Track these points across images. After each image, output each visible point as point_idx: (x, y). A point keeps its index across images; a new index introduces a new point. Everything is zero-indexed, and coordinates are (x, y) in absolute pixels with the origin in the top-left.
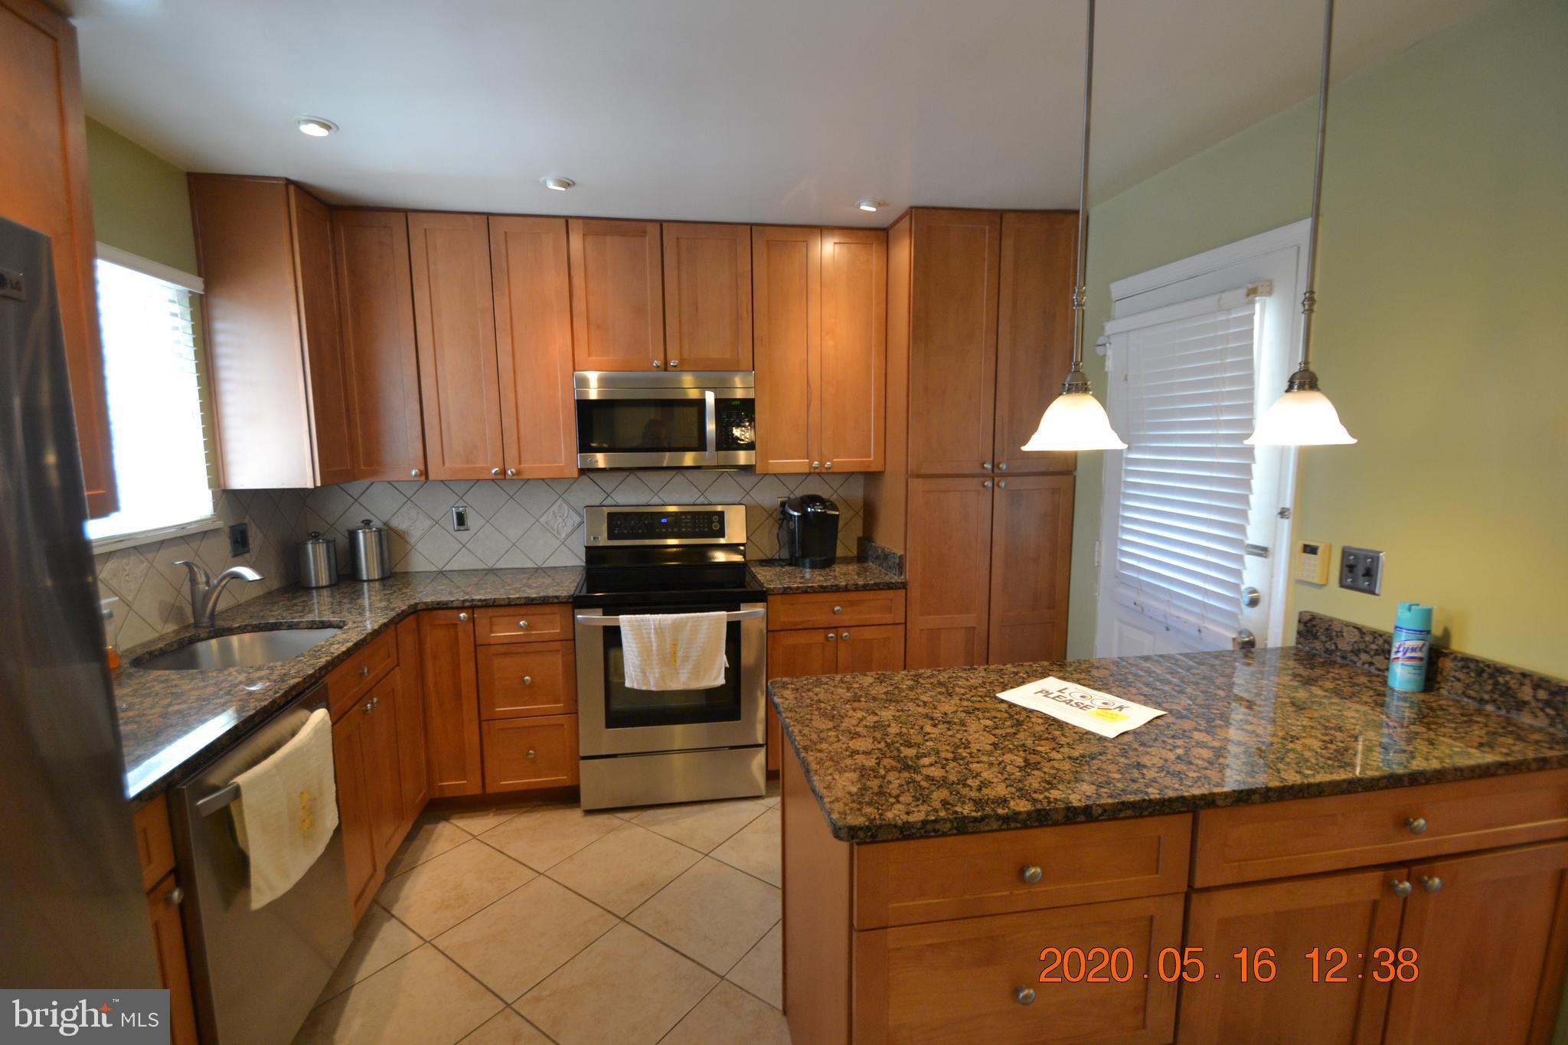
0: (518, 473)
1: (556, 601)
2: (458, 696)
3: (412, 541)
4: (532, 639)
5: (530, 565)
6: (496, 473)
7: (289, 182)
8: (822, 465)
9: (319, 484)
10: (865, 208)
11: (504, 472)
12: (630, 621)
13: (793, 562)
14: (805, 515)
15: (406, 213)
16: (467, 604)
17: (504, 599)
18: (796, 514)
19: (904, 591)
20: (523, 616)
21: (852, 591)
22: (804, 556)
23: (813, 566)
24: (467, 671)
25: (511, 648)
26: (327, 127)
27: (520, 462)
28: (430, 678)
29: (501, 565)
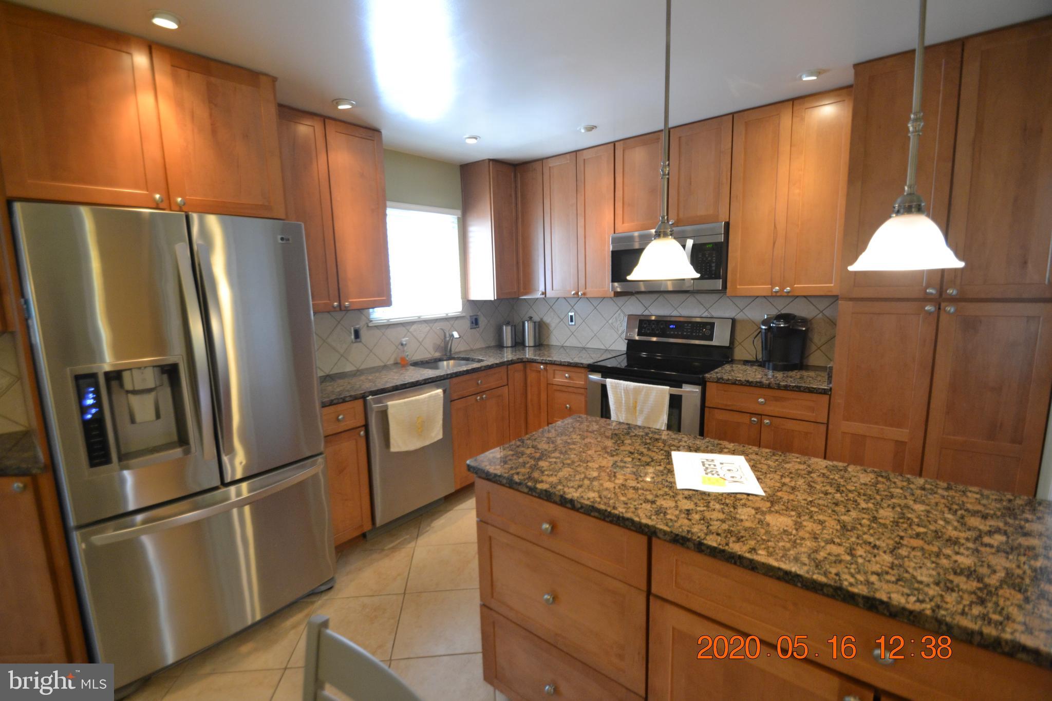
0: (584, 294)
1: (581, 366)
2: (540, 408)
3: (551, 329)
4: (571, 385)
5: (602, 347)
6: (574, 294)
7: (490, 160)
8: (782, 289)
9: (496, 298)
10: (806, 79)
11: (577, 293)
12: (611, 383)
13: (761, 364)
14: (770, 328)
15: (541, 161)
16: (543, 361)
17: (558, 361)
18: (764, 327)
19: (828, 397)
20: (567, 372)
21: (774, 388)
22: (769, 361)
23: (775, 369)
24: (543, 397)
25: (563, 388)
26: (476, 138)
27: (586, 289)
28: (529, 397)
29: (589, 346)
